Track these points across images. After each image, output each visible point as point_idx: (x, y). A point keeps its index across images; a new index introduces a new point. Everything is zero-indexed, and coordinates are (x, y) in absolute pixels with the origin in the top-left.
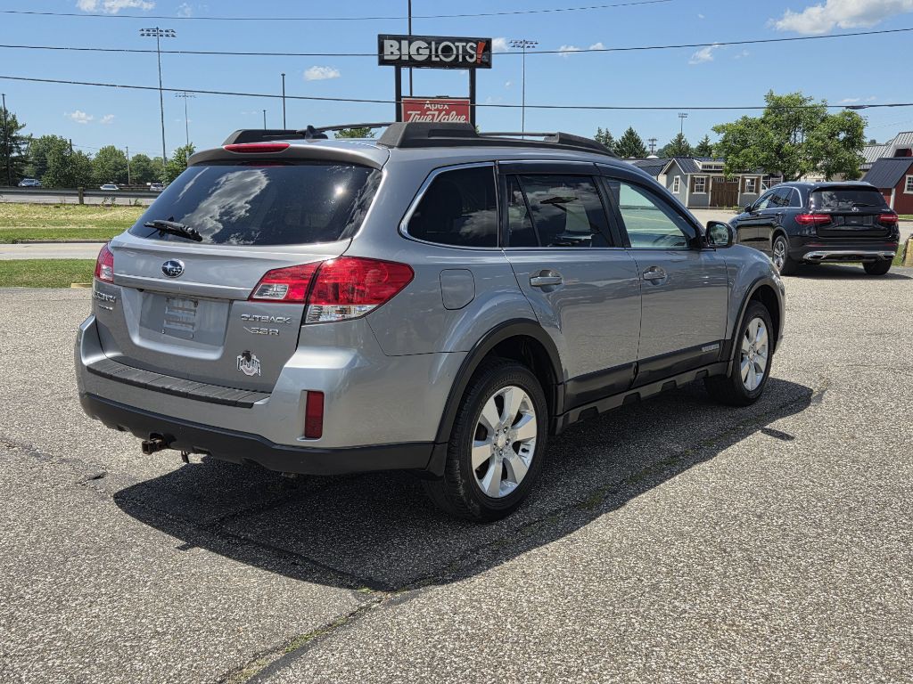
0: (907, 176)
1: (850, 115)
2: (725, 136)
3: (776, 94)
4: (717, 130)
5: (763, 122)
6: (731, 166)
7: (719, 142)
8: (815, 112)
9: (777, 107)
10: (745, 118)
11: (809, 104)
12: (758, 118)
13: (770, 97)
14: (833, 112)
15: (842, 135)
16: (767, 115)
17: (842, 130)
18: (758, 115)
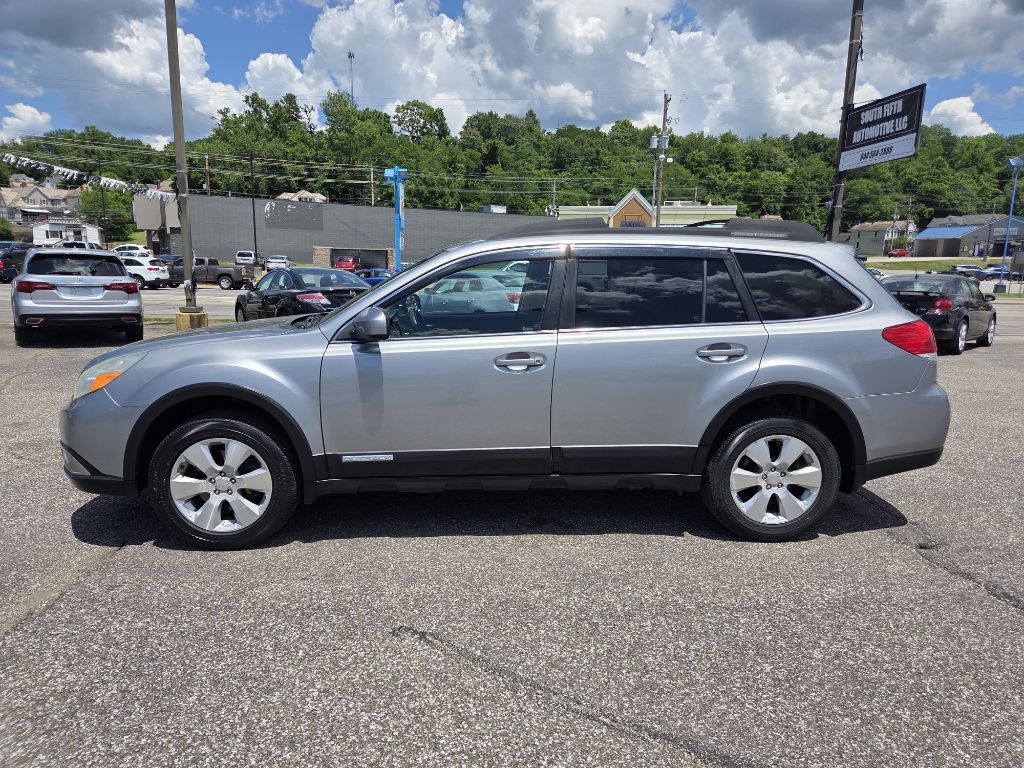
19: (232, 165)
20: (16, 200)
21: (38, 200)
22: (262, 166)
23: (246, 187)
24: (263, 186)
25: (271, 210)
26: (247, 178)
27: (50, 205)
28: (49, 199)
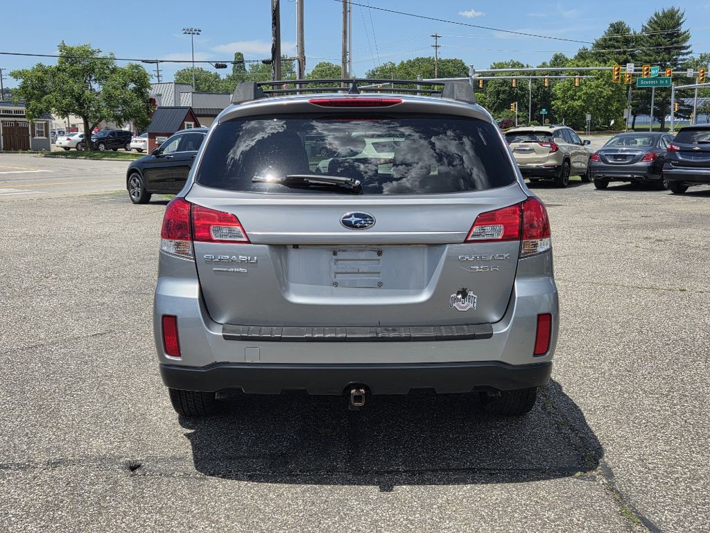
0: (186, 123)
1: (137, 67)
2: (24, 83)
3: (69, 44)
4: (15, 75)
5: (59, 70)
6: (33, 111)
7: (18, 88)
8: (105, 62)
9: (69, 56)
10: (40, 65)
11: (100, 55)
12: (54, 66)
13: (63, 47)
14: (121, 65)
15: (132, 86)
16: (61, 63)
17: (132, 81)
18: (53, 63)
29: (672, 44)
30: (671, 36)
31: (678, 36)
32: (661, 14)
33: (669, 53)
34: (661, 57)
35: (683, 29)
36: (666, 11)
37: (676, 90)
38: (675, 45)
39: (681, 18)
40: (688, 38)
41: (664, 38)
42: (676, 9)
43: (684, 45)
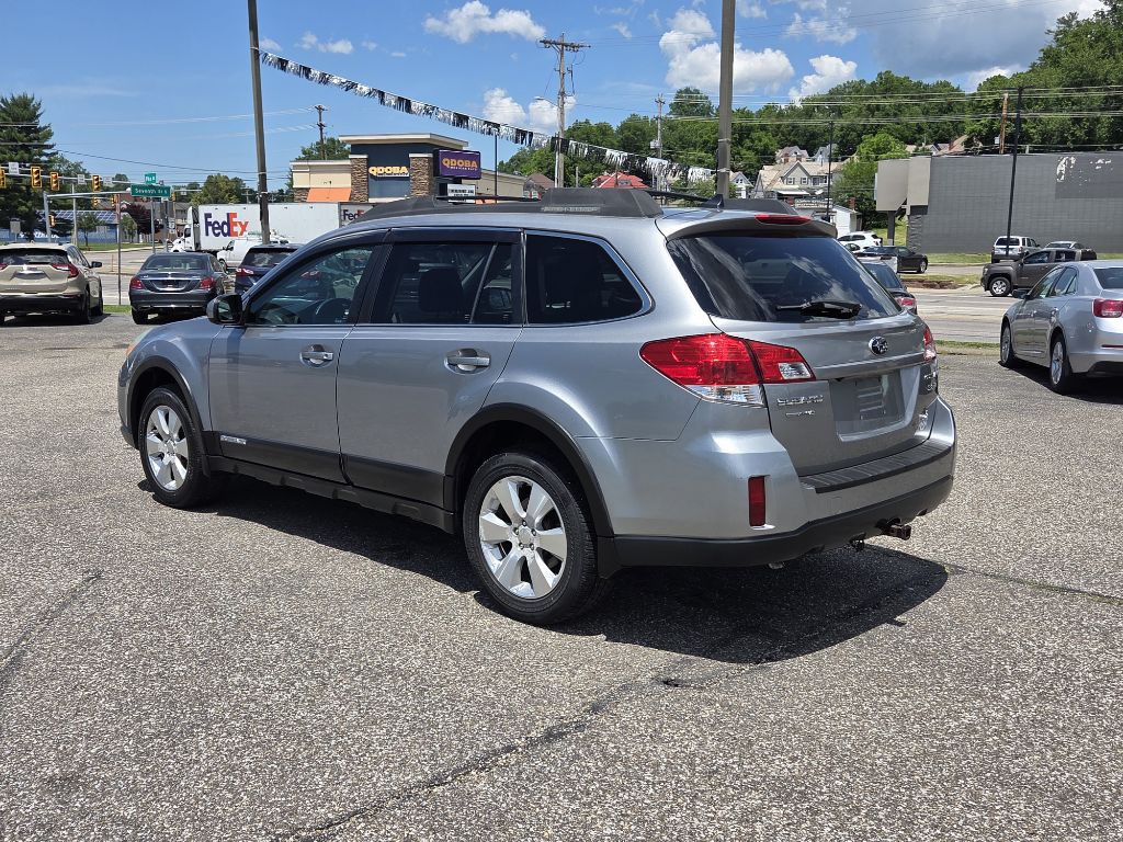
19: (1059, 104)
20: (774, 181)
21: (798, 179)
22: (1106, 98)
23: (1073, 135)
24: (1102, 132)
25: (1067, 169)
26: (1077, 121)
27: (811, 185)
28: (810, 177)
29: (30, 140)
30: (28, 130)
31: (37, 131)
32: (9, 101)
33: (28, 151)
34: (18, 156)
35: (42, 122)
36: (16, 97)
37: (49, 199)
38: (36, 142)
39: (37, 109)
40: (50, 134)
41: (19, 132)
42: (29, 96)
43: (46, 143)
